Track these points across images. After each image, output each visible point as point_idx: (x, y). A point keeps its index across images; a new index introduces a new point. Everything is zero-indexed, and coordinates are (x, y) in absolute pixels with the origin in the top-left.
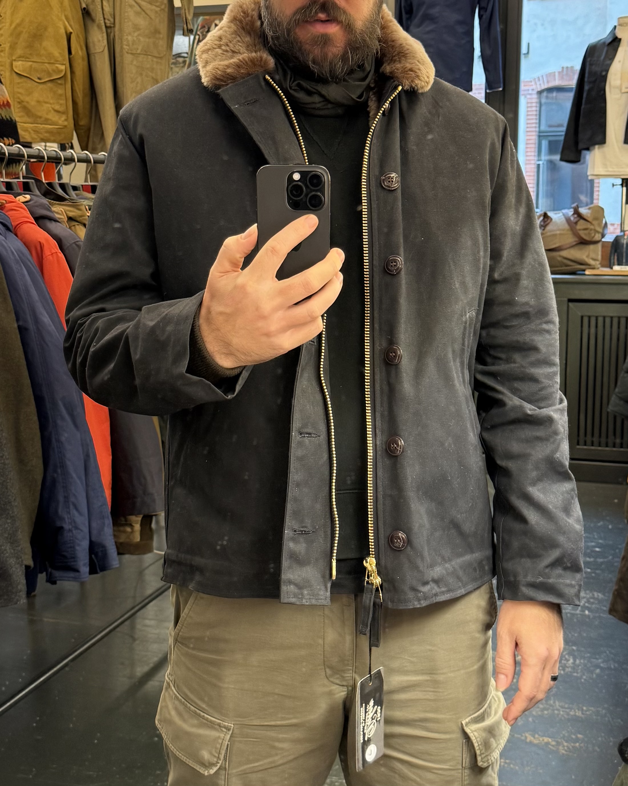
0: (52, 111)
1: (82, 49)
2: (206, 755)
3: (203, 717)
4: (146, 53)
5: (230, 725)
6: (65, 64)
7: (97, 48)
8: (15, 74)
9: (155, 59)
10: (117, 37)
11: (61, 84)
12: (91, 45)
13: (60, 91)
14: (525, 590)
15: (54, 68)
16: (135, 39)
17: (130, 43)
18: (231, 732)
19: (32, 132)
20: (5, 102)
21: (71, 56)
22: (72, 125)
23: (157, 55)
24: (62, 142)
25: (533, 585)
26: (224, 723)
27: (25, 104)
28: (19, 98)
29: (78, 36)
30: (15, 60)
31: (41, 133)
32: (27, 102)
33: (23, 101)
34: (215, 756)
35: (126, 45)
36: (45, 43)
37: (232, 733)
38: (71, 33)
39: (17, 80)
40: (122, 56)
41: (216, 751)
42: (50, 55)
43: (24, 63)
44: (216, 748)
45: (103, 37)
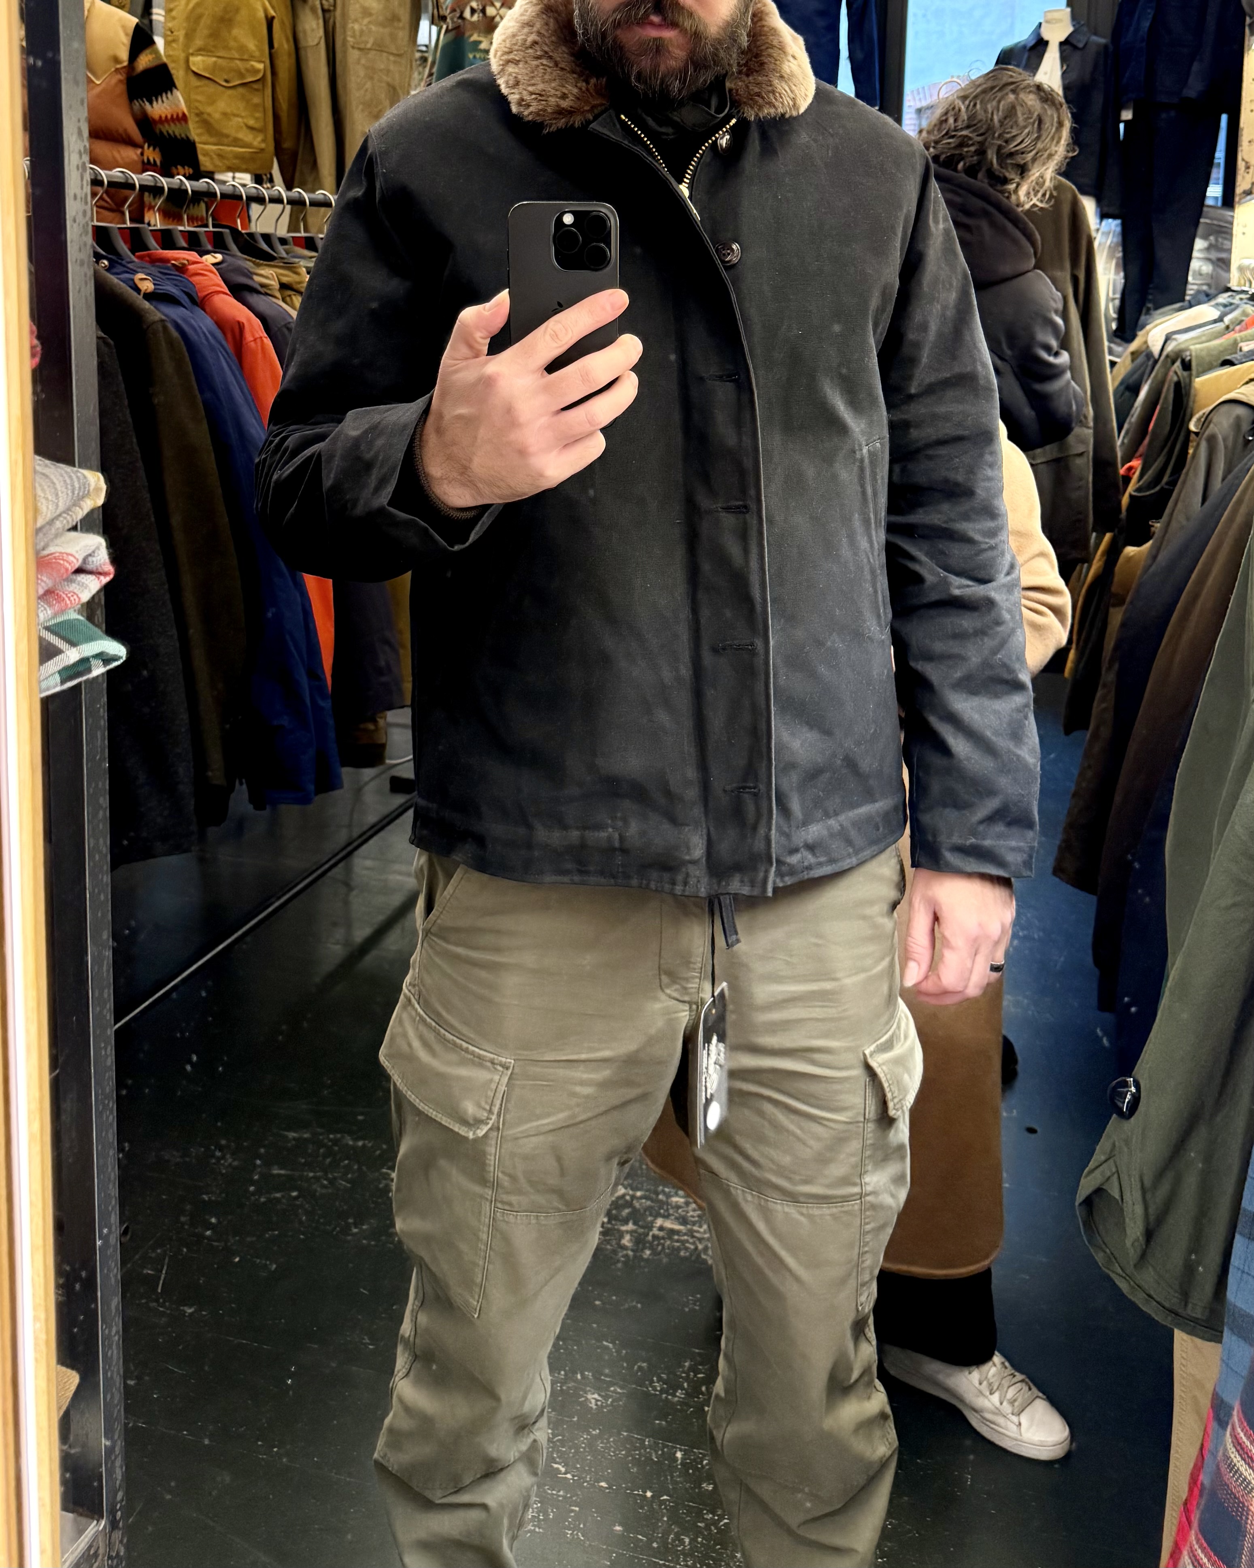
0: (245, 128)
1: (288, 40)
2: (470, 1108)
3: (467, 1051)
4: (379, 47)
5: (509, 1060)
6: (263, 62)
7: (310, 40)
8: (191, 74)
9: (392, 58)
10: (338, 25)
11: (257, 90)
12: (301, 36)
13: (256, 100)
14: (949, 856)
15: (248, 66)
16: (364, 28)
17: (358, 33)
18: (509, 1072)
19: (214, 156)
20: (180, 115)
21: (273, 51)
22: (271, 148)
23: (395, 52)
24: (258, 172)
25: (960, 850)
26: (500, 1058)
27: (205, 116)
28: (197, 108)
29: (282, 23)
30: (192, 54)
31: (228, 159)
32: (209, 114)
33: (202, 113)
34: (484, 1109)
35: (352, 37)
36: (235, 32)
37: (512, 1074)
38: (273, 18)
39: (195, 82)
40: (345, 52)
41: (486, 1102)
42: (242, 49)
43: (205, 58)
44: (486, 1097)
45: (318, 24)
